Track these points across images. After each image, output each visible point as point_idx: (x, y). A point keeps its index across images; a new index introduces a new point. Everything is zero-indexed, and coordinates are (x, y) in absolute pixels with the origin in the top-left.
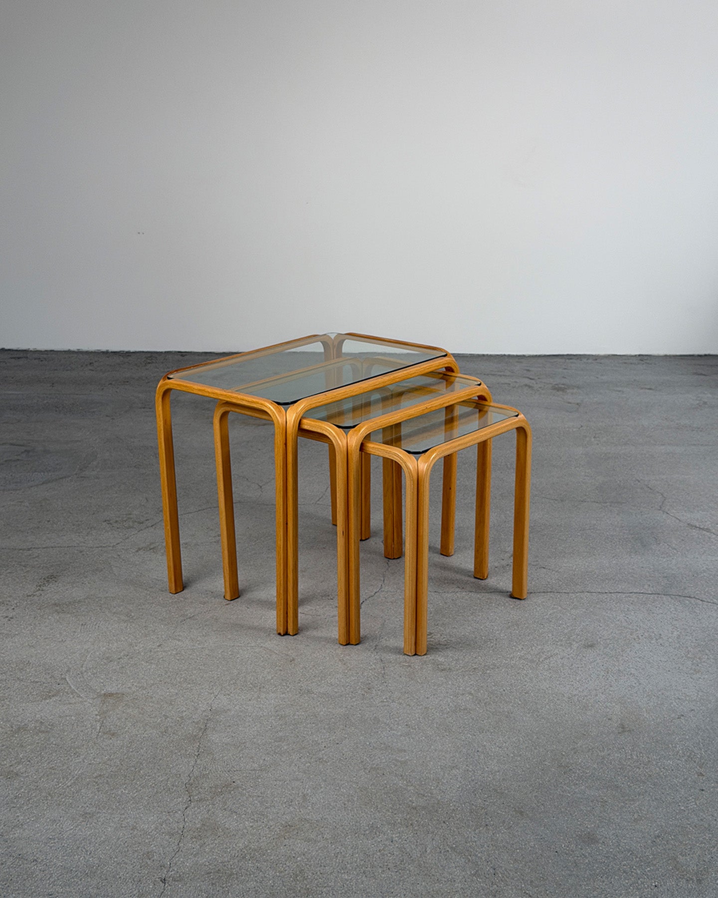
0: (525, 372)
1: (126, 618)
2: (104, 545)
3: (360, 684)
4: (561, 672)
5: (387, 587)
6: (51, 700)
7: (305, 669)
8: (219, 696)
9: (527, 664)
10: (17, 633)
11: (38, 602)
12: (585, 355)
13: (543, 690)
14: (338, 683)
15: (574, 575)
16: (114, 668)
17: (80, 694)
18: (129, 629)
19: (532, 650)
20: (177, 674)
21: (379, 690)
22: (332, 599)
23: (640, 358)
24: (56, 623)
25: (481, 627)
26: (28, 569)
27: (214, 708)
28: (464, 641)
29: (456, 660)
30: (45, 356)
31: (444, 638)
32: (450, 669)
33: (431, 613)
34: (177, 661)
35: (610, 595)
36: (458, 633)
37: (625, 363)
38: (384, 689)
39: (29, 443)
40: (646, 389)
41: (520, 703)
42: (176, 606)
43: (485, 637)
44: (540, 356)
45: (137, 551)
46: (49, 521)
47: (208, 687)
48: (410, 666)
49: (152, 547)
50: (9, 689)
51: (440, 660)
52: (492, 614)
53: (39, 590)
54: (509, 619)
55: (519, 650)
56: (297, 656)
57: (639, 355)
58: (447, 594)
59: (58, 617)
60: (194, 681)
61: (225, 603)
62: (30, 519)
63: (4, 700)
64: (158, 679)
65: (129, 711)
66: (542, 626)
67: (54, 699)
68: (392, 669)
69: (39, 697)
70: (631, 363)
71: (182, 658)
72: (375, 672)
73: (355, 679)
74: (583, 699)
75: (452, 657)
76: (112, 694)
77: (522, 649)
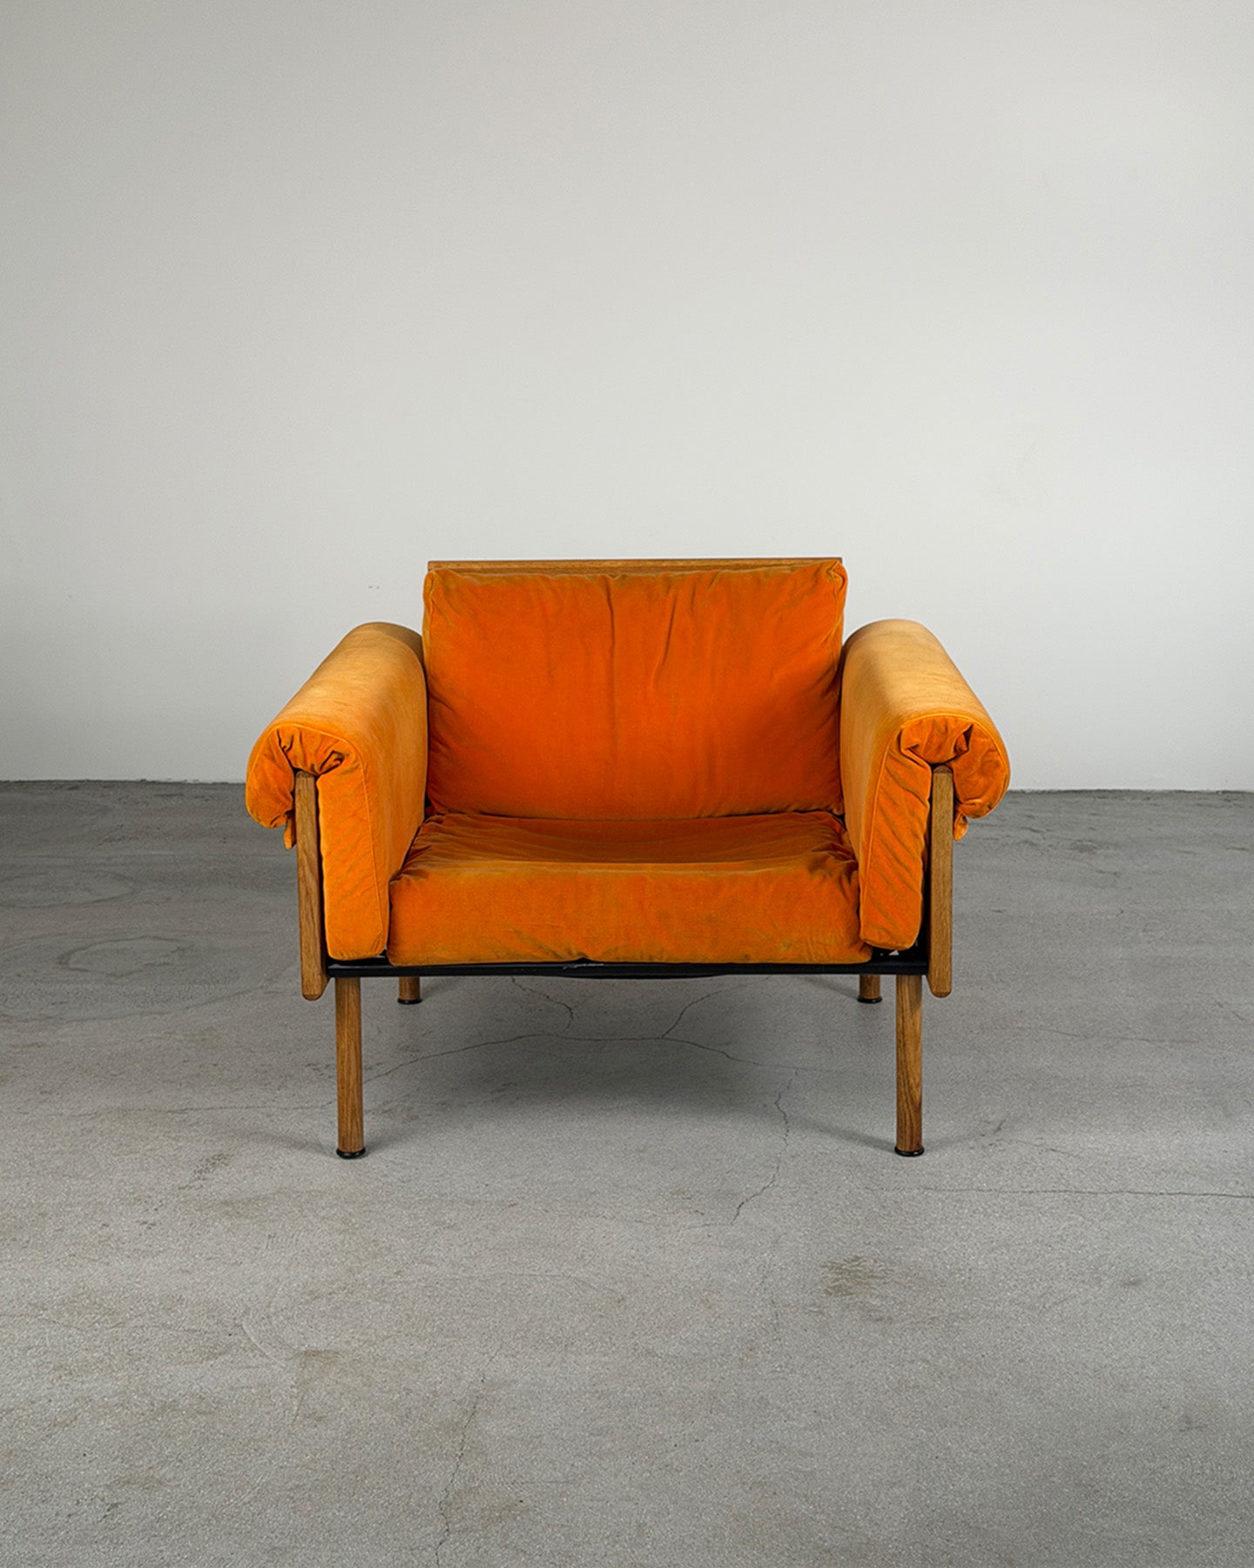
0: (1025, 819)
1: (343, 1227)
2: (306, 1105)
3: (735, 1341)
4: (1082, 1326)
5: (783, 1180)
6: (217, 1361)
7: (644, 1314)
8: (497, 1357)
9: (1023, 1313)
10: (161, 1249)
11: (197, 1198)
12: (1129, 791)
13: (1050, 1356)
14: (699, 1338)
15: (1106, 1163)
16: (321, 1309)
17: (265, 1351)
18: (347, 1246)
19: (1033, 1289)
20: (427, 1320)
21: (768, 1352)
22: (689, 1198)
23: (1225, 796)
24: (227, 1233)
25: (945, 1249)
26: (180, 1144)
27: (488, 1378)
28: (914, 1272)
29: (901, 1303)
30: (212, 792)
31: (881, 1266)
32: (890, 1318)
33: (858, 1224)
34: (427, 1299)
35: (1168, 1197)
36: (904, 1259)
37: (1200, 805)
38: (776, 1350)
39: (185, 936)
40: (1234, 848)
41: (1010, 1377)
42: (426, 1208)
43: (951, 1265)
44: (1050, 792)
46: (215, 1065)
47: (478, 1342)
48: (821, 1313)
49: (386, 1108)
50: (148, 1342)
51: (874, 1303)
52: (963, 1227)
53: (199, 1178)
54: (992, 1235)
55: (1010, 1288)
56: (629, 1292)
57: (1224, 792)
58: (885, 1193)
59: (229, 1224)
60: (455, 1334)
61: (508, 1204)
62: (185, 1061)
63: (139, 1359)
64: (395, 1329)
65: (347, 1380)
66: (1050, 1248)
67: (221, 1359)
68: (791, 1316)
69: (198, 1356)
70: (1209, 806)
71: (436, 1294)
72: (762, 1322)
73: (728, 1333)
74: (1120, 1373)
75: (894, 1299)
76: (318, 1352)
77: (1015, 1286)
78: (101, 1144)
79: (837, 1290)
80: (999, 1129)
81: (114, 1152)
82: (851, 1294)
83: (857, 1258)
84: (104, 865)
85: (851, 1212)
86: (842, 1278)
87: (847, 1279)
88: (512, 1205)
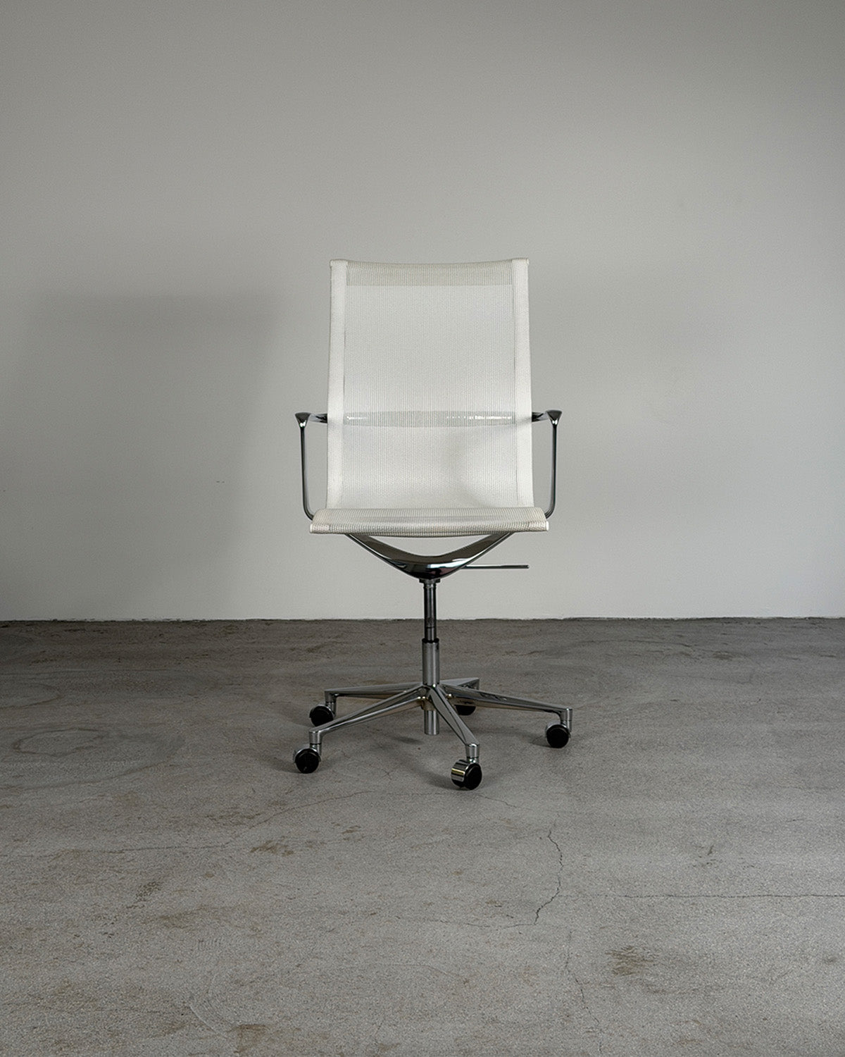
0: (678, 638)
1: (252, 933)
2: (210, 845)
3: (555, 1010)
4: (802, 993)
5: (565, 891)
6: (176, 1034)
7: (484, 991)
8: (382, 1027)
9: (758, 984)
10: (121, 952)
11: (141, 914)
12: (745, 618)
13: (784, 1014)
14: (528, 1009)
15: (792, 875)
16: (246, 993)
17: (211, 1026)
18: (257, 947)
19: (761, 966)
20: (326, 1000)
21: (581, 1018)
22: (500, 906)
23: (811, 620)
24: (168, 939)
25: (692, 939)
26: (123, 875)
27: (379, 1042)
28: (674, 956)
29: (669, 979)
30: (105, 628)
31: (648, 953)
32: (663, 990)
33: (626, 922)
34: (323, 984)
35: (841, 898)
36: (664, 947)
37: (795, 627)
38: (586, 1016)
39: (101, 727)
40: (826, 656)
41: (759, 1031)
42: (310, 918)
43: (699, 951)
44: (691, 620)
45: (252, 852)
46: (139, 818)
47: (367, 1016)
48: (613, 988)
49: (269, 846)
50: (122, 1021)
51: (650, 979)
52: (701, 923)
53: (141, 900)
54: (723, 928)
55: (744, 966)
56: (470, 976)
57: (809, 618)
58: (640, 899)
59: (168, 933)
60: (349, 1009)
61: (370, 913)
62: (116, 816)
63: (118, 1035)
64: (304, 1007)
65: (275, 1046)
66: (766, 937)
67: (180, 1032)
68: (592, 991)
69: (161, 1031)
70: (802, 628)
71: (329, 980)
72: (572, 995)
73: (548, 1004)
74: (837, 1026)
75: (663, 976)
76: (249, 1025)
77: (748, 965)
78: (64, 876)
79: (619, 971)
80: (711, 852)
81: (75, 882)
82: (631, 973)
83: (630, 948)
84: (35, 679)
85: (619, 914)
86: (623, 962)
87: (626, 963)
88: (372, 914)
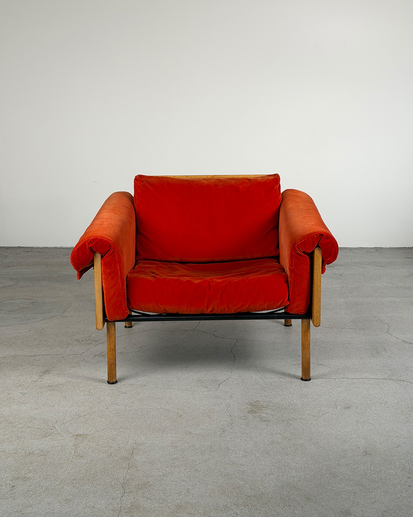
1: (88, 393)
2: (76, 354)
3: (218, 429)
4: (331, 422)
5: (233, 376)
6: (47, 438)
7: (188, 420)
8: (140, 435)
9: (312, 418)
10: (28, 402)
11: (39, 385)
13: (321, 432)
14: (206, 428)
15: (338, 369)
16: (81, 420)
17: (63, 435)
18: (90, 400)
19: (315, 410)
20: (117, 424)
21: (229, 432)
22: (203, 382)
23: (376, 249)
24: (50, 396)
25: (286, 398)
26: (34, 367)
27: (137, 442)
28: (276, 405)
29: (272, 415)
30: (42, 250)
31: (266, 403)
32: (269, 420)
33: (258, 390)
34: (117, 417)
35: (359, 379)
36: (273, 401)
37: (368, 252)
38: (232, 431)
39: (34, 298)
40: (379, 266)
41: (308, 439)
43: (288, 403)
45: (94, 357)
46: (45, 341)
47: (134, 431)
48: (246, 419)
49: (102, 354)
50: (24, 432)
51: (264, 415)
52: (292, 390)
53: (40, 378)
56: (183, 413)
57: (375, 248)
58: (267, 379)
59: (50, 393)
60: (126, 428)
62: (35, 340)
63: (21, 438)
64: (106, 427)
65: (90, 444)
66: (320, 397)
67: (49, 437)
68: (236, 420)
69: (40, 437)
70: (371, 252)
71: (119, 415)
72: (227, 422)
73: (216, 426)
74: (344, 437)
75: (270, 414)
76: (81, 435)
77: (309, 409)
78: (7, 367)
79: (251, 412)
81: (11, 370)
82: (256, 413)
83: (258, 401)
84: (6, 275)
85: (256, 386)
86: (253, 408)
87: (255, 408)
88: (144, 386)
